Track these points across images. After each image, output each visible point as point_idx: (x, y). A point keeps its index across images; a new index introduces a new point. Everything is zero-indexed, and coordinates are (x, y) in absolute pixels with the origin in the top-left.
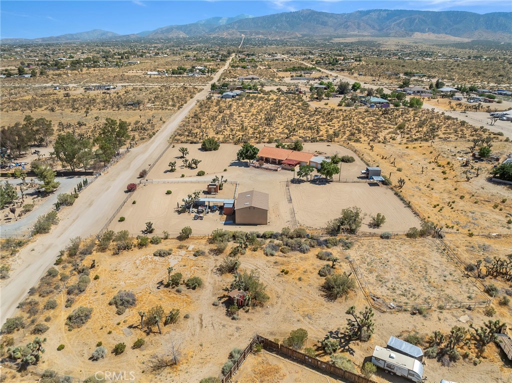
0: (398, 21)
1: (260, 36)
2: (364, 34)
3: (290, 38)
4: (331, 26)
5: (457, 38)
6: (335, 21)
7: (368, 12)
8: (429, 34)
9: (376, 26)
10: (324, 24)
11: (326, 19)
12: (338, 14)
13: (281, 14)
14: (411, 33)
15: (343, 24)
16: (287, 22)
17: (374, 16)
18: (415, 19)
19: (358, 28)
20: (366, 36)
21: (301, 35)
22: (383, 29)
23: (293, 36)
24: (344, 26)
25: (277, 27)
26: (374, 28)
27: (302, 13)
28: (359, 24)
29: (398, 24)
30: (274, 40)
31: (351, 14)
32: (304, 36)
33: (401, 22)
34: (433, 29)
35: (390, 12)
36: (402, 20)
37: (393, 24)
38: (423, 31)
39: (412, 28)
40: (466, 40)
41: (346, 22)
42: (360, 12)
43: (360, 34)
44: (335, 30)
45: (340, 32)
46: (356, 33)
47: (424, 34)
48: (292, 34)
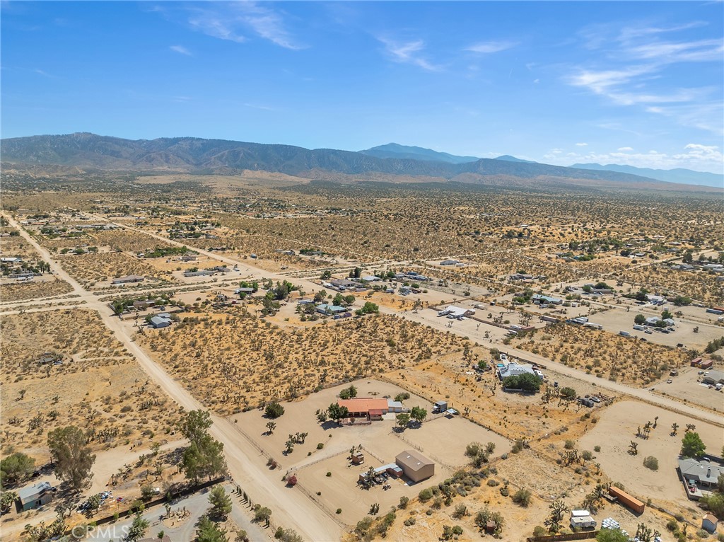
0: (219, 154)
1: (12, 171)
2: (178, 170)
3: (67, 176)
4: (126, 158)
5: (294, 178)
6: (131, 150)
7: (176, 141)
8: (261, 173)
9: (191, 159)
10: (115, 154)
11: (117, 148)
12: (134, 141)
13: (41, 136)
14: (239, 170)
15: (143, 156)
16: (55, 150)
17: (185, 145)
18: (239, 153)
19: (167, 162)
20: (181, 173)
21: (84, 170)
22: (201, 163)
23: (71, 172)
24: (147, 158)
25: (39, 157)
26: (188, 162)
27: (77, 137)
28: (167, 156)
29: (220, 158)
30: (40, 179)
31: (152, 142)
32: (89, 172)
33: (222, 156)
34: (263, 166)
35: (205, 141)
36: (224, 154)
37: (213, 157)
38: (251, 168)
39: (238, 163)
40: (306, 181)
41: (149, 152)
42: (165, 140)
43: (173, 170)
44: (134, 164)
45: (143, 167)
46: (165, 168)
47: (256, 172)
48: (69, 169)
